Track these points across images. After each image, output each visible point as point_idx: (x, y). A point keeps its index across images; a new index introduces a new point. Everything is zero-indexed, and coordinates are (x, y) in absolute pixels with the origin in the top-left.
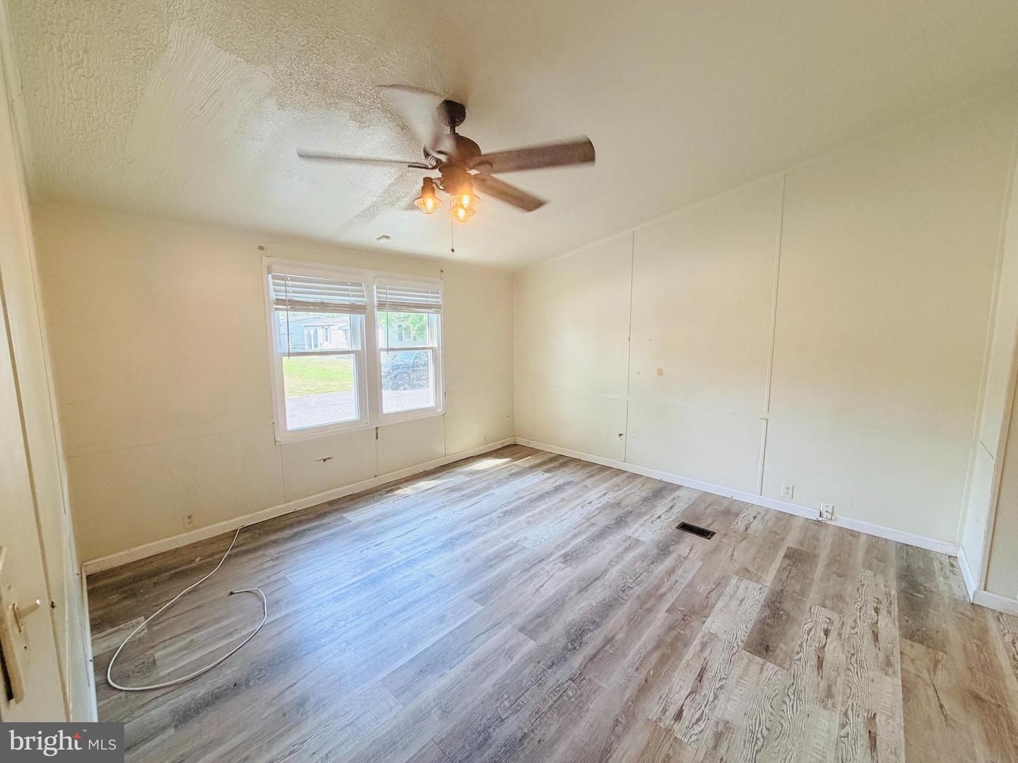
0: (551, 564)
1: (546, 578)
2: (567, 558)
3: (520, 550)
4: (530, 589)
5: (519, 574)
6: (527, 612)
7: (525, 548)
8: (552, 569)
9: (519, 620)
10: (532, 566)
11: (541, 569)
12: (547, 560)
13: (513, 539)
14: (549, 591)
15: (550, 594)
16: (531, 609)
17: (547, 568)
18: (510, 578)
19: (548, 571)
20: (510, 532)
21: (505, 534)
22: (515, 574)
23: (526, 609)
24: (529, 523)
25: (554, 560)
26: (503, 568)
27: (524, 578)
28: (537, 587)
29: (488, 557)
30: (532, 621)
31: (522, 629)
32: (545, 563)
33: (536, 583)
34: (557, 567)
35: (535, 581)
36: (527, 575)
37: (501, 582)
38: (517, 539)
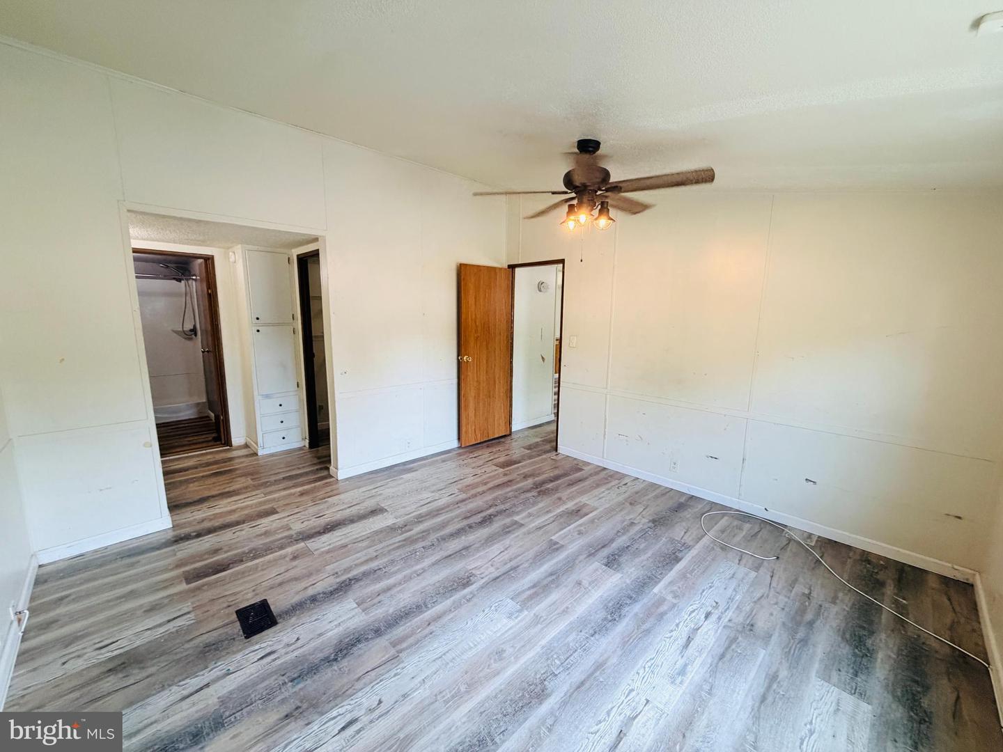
0: (487, 573)
1: (495, 559)
2: (465, 582)
3: (519, 594)
4: (513, 551)
5: (521, 564)
6: (517, 534)
7: (512, 599)
8: (488, 568)
9: (524, 530)
10: (507, 572)
11: (498, 569)
12: (489, 578)
13: (527, 615)
14: (495, 549)
15: (496, 546)
16: (513, 536)
17: (492, 569)
18: (531, 561)
19: (492, 565)
20: (533, 631)
21: (540, 626)
22: (526, 565)
23: (518, 536)
24: (500, 653)
25: (482, 578)
26: (538, 572)
27: (516, 560)
28: (506, 552)
29: (557, 587)
30: (514, 530)
31: (522, 525)
32: (494, 576)
33: (506, 556)
34: (482, 570)
35: (506, 557)
36: (513, 563)
37: (539, 558)
38: (522, 616)
